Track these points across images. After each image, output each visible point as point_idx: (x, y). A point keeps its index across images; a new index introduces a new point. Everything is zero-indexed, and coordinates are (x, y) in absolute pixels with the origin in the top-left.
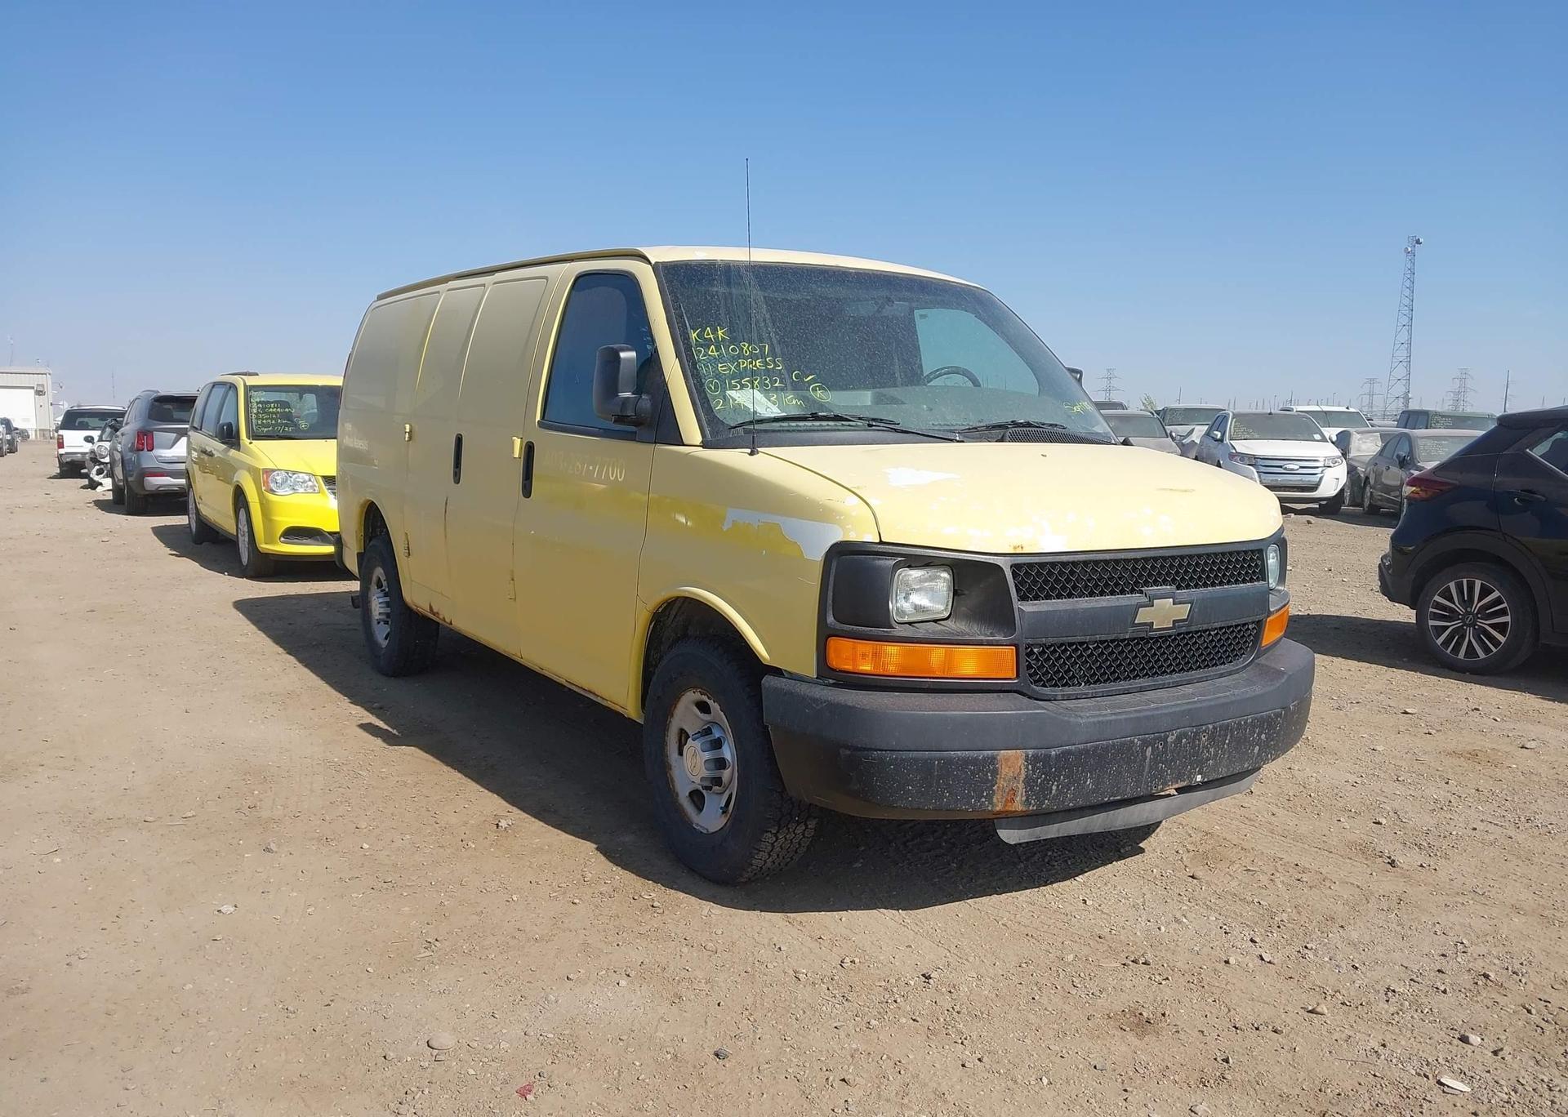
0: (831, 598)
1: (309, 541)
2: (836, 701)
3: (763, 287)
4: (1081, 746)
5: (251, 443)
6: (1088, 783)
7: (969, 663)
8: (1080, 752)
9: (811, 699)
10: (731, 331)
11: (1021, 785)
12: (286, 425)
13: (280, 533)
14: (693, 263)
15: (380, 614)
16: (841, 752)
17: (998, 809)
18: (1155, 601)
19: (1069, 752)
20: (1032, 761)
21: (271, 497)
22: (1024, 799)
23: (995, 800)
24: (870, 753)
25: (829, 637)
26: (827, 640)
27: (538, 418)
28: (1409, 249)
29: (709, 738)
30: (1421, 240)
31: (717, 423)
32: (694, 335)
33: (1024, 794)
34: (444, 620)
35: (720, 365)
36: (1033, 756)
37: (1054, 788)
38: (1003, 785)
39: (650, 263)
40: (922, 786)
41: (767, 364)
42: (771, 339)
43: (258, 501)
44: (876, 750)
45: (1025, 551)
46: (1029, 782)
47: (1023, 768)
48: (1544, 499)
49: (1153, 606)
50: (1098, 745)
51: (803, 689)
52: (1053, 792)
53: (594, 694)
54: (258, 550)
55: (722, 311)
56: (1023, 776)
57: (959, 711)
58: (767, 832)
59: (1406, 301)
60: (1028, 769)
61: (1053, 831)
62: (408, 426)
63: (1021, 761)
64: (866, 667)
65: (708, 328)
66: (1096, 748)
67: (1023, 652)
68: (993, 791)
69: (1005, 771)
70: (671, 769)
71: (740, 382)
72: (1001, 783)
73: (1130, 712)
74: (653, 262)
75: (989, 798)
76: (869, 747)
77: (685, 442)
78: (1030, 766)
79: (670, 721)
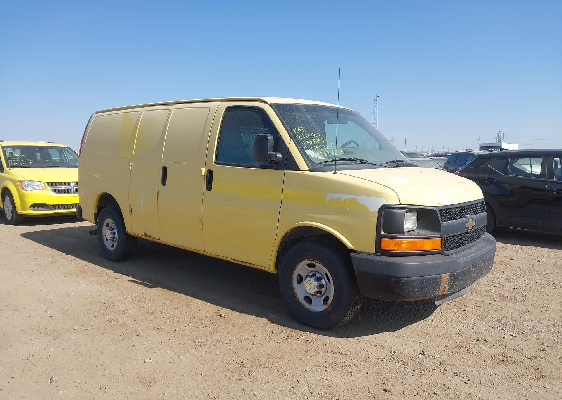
0: (382, 225)
1: (42, 209)
2: (389, 261)
3: (310, 113)
4: (461, 270)
5: (10, 170)
6: (462, 282)
7: (428, 245)
8: (461, 272)
9: (377, 261)
10: (306, 129)
11: (447, 285)
12: (23, 162)
13: (29, 206)
14: (284, 104)
15: (111, 237)
16: (392, 279)
17: (440, 294)
18: (469, 220)
19: (459, 273)
20: (450, 277)
21: (24, 191)
22: (447, 290)
23: (440, 291)
24: (404, 279)
25: (382, 238)
26: (381, 239)
27: (214, 161)
28: (375, 98)
29: (315, 277)
30: (379, 96)
31: (312, 162)
32: (295, 130)
33: (447, 288)
34: (154, 238)
35: (307, 141)
36: (451, 275)
37: (455, 285)
39: (267, 103)
40: (420, 289)
41: (322, 141)
42: (319, 131)
43: (17, 193)
44: (406, 278)
45: (441, 205)
46: (449, 284)
47: (448, 279)
48: (496, 181)
49: (469, 222)
50: (464, 269)
51: (371, 257)
53: (249, 263)
54: (18, 214)
55: (300, 122)
56: (448, 282)
57: (431, 262)
58: (350, 309)
59: (375, 116)
62: (131, 163)
63: (448, 277)
64: (395, 248)
65: (298, 128)
66: (464, 271)
67: (443, 240)
68: (440, 288)
69: (443, 281)
70: (295, 289)
71: (315, 147)
72: (442, 285)
74: (269, 104)
75: (438, 291)
76: (402, 277)
77: (301, 169)
78: (450, 279)
79: (294, 272)
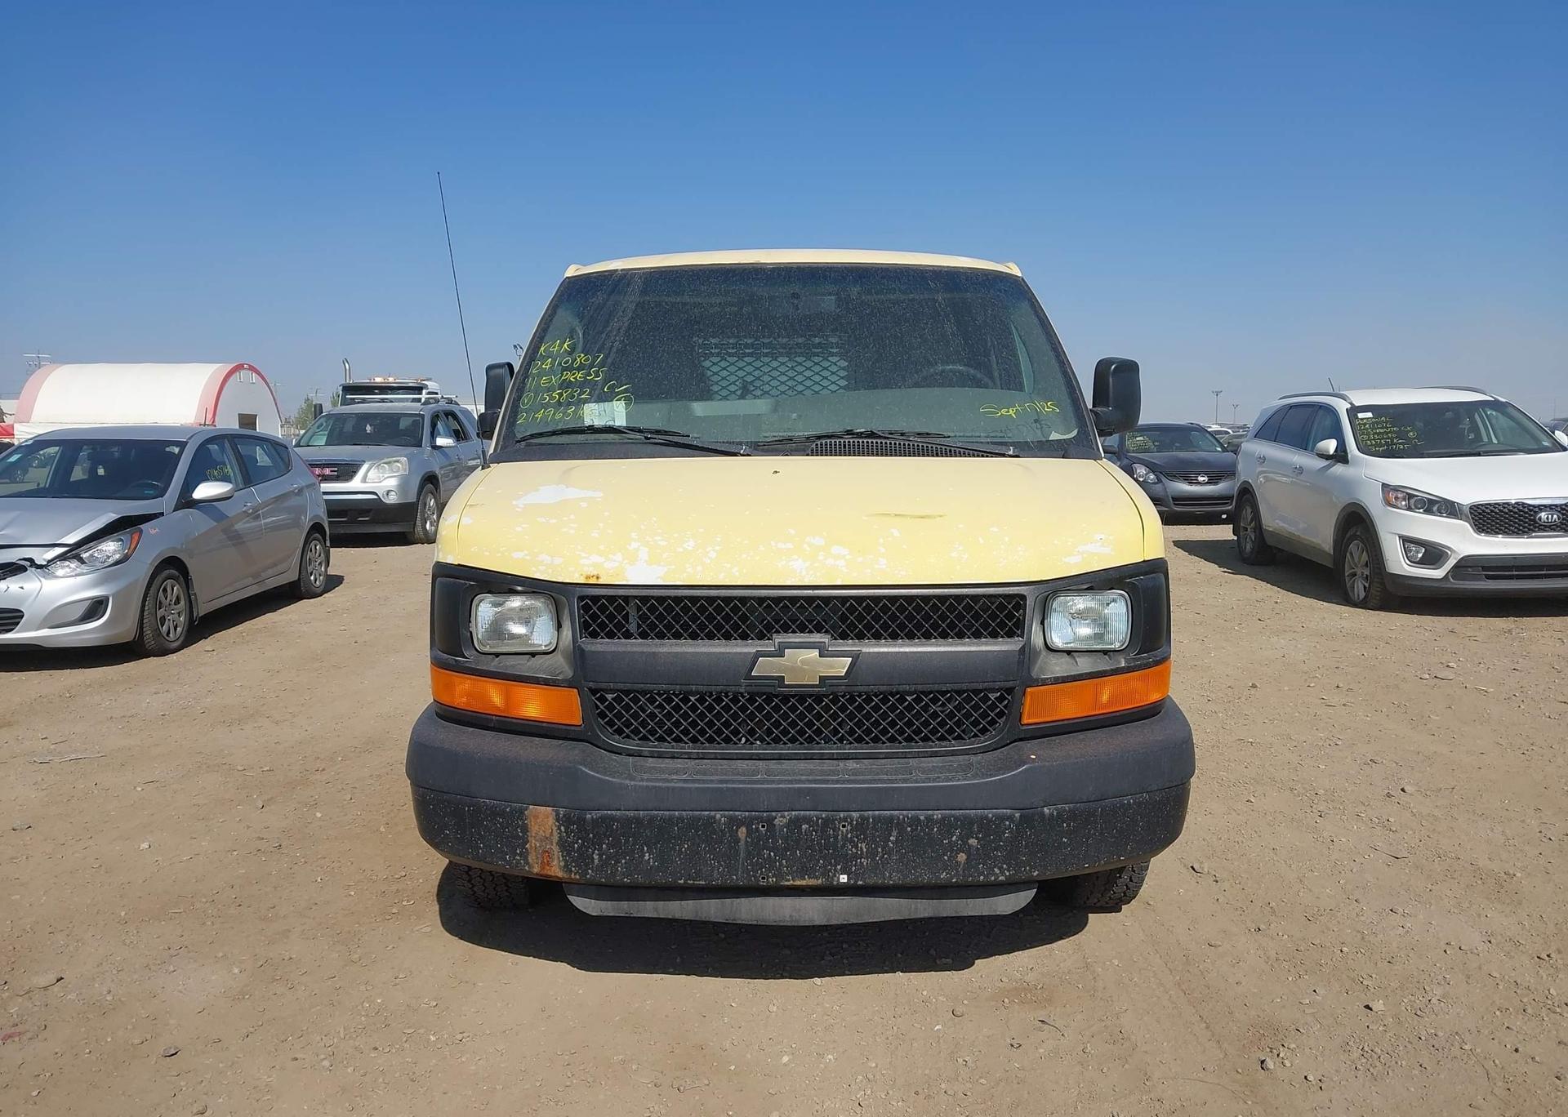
4: (631, 813)
6: (647, 858)
8: (629, 820)
11: (556, 849)
17: (536, 870)
18: (786, 650)
19: (613, 819)
20: (565, 821)
22: (562, 864)
23: (530, 860)
33: (561, 859)
36: (564, 816)
37: (596, 857)
38: (536, 845)
40: (457, 832)
45: (601, 581)
46: (564, 845)
47: (555, 828)
49: (783, 656)
50: (658, 815)
52: (596, 861)
56: (556, 838)
60: (560, 830)
61: (648, 909)
63: (551, 821)
66: (652, 819)
67: (586, 696)
68: (526, 849)
69: (535, 829)
72: (533, 843)
73: (712, 781)
75: (525, 855)
78: (562, 828)
